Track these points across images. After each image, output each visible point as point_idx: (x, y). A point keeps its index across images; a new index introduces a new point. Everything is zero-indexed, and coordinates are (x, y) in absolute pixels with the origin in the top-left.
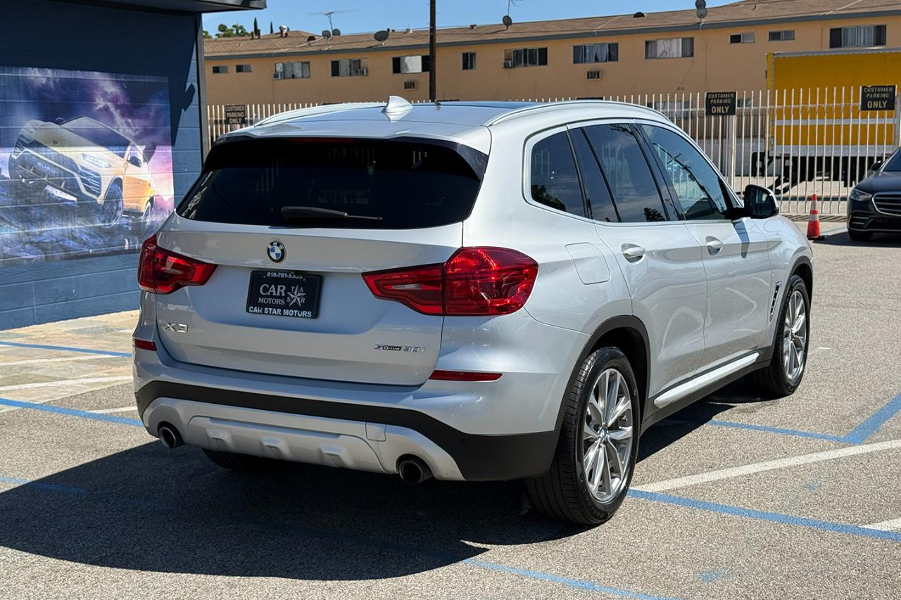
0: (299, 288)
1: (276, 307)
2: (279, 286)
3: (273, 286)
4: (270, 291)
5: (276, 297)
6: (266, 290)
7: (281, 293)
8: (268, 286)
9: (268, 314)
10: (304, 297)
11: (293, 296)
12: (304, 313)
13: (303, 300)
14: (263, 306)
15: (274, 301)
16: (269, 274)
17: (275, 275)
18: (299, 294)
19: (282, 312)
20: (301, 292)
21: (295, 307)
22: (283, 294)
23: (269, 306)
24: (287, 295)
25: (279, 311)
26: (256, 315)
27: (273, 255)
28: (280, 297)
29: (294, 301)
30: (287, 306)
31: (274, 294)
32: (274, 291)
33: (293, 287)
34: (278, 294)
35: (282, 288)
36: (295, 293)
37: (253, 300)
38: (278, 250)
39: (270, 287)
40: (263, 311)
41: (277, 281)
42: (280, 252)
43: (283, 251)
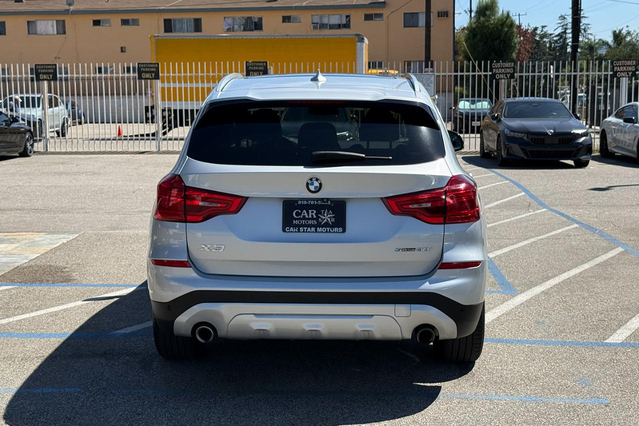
0: (328, 211)
1: (311, 226)
2: (310, 211)
3: (304, 211)
4: (302, 215)
5: (309, 219)
6: (297, 214)
7: (312, 215)
8: (300, 211)
9: (304, 231)
10: (333, 217)
11: (323, 218)
12: (336, 229)
13: (333, 220)
14: (298, 226)
15: (307, 222)
16: (300, 202)
17: (305, 203)
18: (329, 216)
19: (316, 230)
20: (330, 214)
21: (327, 225)
22: (315, 216)
23: (303, 226)
24: (318, 217)
25: (313, 229)
26: (293, 234)
27: (312, 188)
28: (312, 219)
29: (325, 221)
30: (319, 225)
31: (307, 217)
32: (306, 214)
33: (323, 211)
34: (310, 217)
35: (312, 212)
36: (325, 215)
37: (288, 222)
38: (316, 184)
39: (302, 212)
40: (299, 230)
41: (307, 207)
42: (318, 185)
43: (321, 184)
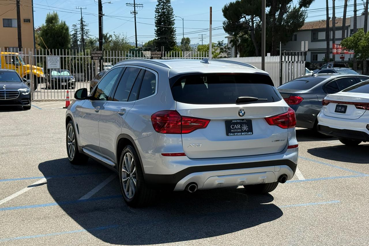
0: (245, 125)
1: (239, 132)
2: (238, 125)
3: (235, 125)
5: (238, 129)
6: (233, 127)
7: (239, 127)
9: (236, 135)
12: (249, 133)
13: (248, 129)
14: (234, 133)
16: (233, 121)
17: (235, 121)
18: (246, 127)
19: (241, 134)
21: (245, 131)
22: (240, 128)
23: (236, 132)
25: (240, 134)
26: (232, 136)
27: (241, 114)
28: (239, 129)
29: (244, 129)
30: (242, 132)
31: (237, 128)
32: (236, 127)
33: (243, 125)
34: (238, 128)
35: (239, 126)
36: (244, 127)
37: (229, 131)
38: (243, 112)
39: (234, 126)
40: (234, 134)
41: (237, 123)
42: (244, 113)
43: (244, 112)
